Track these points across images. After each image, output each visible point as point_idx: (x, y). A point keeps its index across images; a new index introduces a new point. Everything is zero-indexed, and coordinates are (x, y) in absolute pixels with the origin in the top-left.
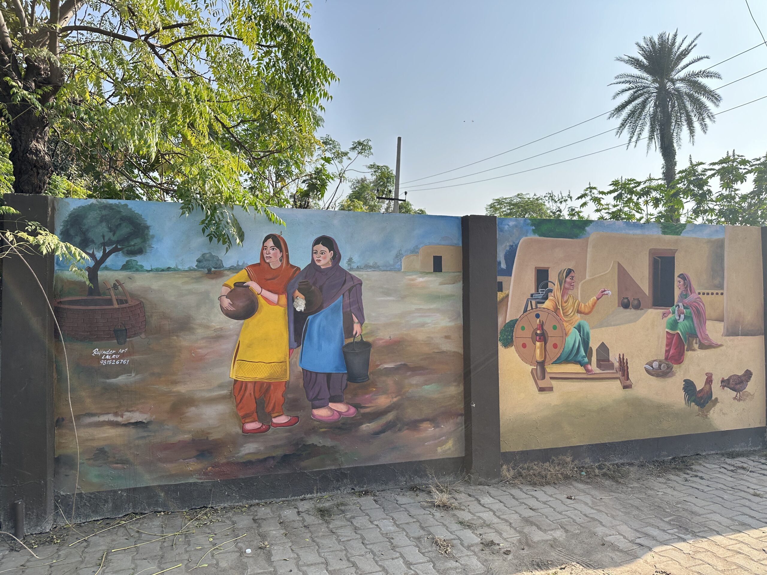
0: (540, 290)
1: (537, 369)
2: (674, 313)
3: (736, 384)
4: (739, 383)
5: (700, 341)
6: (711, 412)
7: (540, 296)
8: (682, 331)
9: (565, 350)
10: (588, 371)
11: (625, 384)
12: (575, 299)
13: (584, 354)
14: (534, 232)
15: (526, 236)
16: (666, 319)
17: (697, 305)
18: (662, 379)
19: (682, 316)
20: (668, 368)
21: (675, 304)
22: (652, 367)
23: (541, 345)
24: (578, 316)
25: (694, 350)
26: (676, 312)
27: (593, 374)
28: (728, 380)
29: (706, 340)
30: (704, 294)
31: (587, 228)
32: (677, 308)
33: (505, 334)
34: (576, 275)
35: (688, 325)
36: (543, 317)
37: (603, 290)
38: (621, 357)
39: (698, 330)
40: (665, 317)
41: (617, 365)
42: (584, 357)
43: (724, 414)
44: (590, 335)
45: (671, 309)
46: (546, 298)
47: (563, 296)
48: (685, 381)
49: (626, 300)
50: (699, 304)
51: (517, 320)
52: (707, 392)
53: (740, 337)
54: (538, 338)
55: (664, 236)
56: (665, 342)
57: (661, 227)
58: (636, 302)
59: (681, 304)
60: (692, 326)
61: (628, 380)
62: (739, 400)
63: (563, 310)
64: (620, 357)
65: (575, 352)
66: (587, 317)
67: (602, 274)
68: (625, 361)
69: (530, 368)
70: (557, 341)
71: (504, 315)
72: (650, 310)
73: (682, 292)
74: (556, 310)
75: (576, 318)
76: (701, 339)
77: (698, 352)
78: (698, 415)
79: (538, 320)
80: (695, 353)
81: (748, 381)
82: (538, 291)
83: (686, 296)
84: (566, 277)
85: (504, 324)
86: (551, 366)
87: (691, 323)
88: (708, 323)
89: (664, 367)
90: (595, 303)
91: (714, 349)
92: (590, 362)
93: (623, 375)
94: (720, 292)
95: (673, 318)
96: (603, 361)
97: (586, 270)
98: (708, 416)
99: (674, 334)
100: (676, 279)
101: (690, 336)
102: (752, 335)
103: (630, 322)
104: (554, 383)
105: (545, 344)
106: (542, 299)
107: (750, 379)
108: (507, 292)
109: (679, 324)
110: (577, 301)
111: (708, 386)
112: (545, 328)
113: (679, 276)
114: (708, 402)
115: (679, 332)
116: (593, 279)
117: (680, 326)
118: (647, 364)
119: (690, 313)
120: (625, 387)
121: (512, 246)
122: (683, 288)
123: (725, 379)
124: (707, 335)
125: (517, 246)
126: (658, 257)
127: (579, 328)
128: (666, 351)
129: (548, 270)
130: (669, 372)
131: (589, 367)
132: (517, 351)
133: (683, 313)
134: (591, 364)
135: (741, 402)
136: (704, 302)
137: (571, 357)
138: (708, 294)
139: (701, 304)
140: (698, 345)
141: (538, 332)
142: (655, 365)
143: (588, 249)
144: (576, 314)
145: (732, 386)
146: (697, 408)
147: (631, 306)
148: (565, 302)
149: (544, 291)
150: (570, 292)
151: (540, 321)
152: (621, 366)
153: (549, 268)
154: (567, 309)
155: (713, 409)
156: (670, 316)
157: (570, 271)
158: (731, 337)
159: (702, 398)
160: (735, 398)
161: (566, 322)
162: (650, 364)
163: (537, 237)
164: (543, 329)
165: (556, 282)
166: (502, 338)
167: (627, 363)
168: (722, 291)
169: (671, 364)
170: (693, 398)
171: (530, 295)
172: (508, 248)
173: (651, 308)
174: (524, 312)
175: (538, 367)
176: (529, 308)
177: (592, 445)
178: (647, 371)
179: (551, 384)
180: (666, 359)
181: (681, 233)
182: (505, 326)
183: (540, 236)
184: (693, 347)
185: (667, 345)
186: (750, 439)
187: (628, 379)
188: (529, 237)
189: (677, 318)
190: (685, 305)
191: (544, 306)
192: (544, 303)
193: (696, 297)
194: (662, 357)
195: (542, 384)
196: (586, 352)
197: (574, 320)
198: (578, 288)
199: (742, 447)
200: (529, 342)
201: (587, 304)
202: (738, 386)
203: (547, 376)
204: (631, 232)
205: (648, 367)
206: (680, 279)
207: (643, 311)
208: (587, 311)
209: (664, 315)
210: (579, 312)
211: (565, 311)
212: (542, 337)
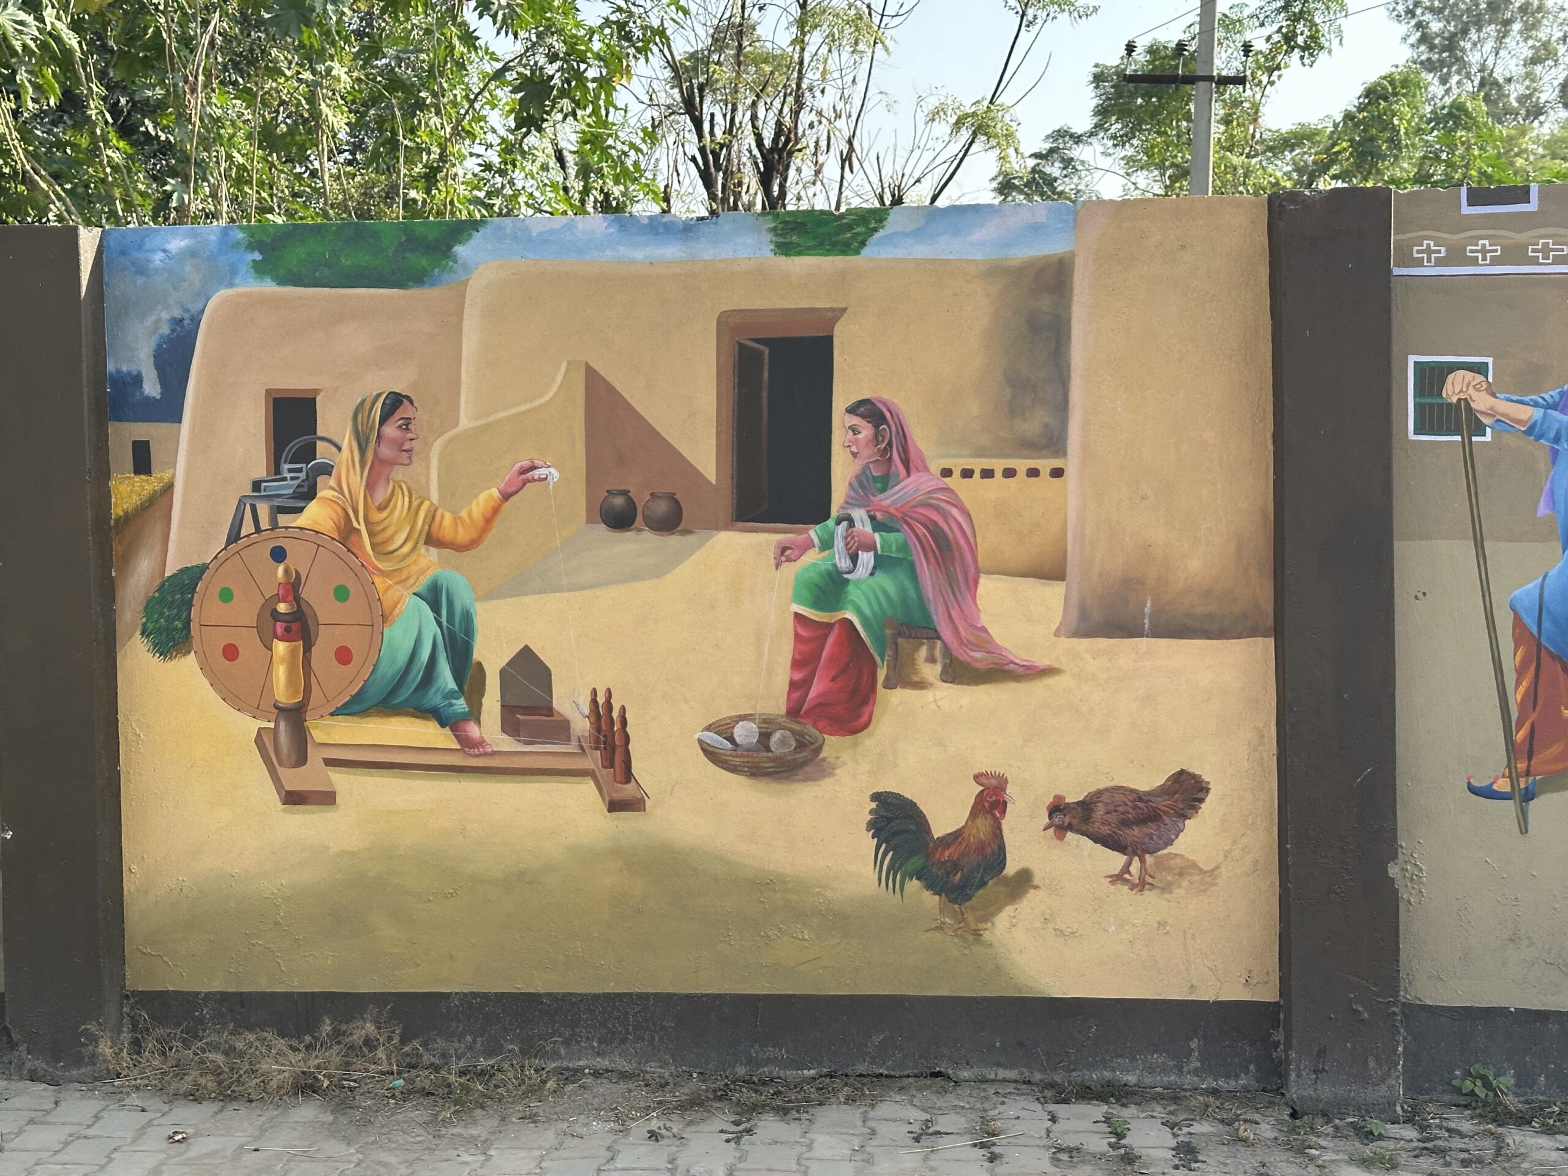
0: (287, 466)
1: (276, 730)
2: (827, 544)
3: (1126, 823)
4: (1142, 821)
5: (947, 651)
6: (1002, 920)
7: (288, 487)
8: (867, 611)
9: (383, 668)
10: (467, 743)
11: (617, 796)
12: (417, 496)
13: (452, 685)
14: (260, 270)
15: (231, 285)
16: (791, 571)
17: (935, 516)
18: (777, 786)
19: (866, 558)
20: (801, 746)
21: (835, 512)
22: (731, 740)
23: (293, 652)
24: (430, 555)
25: (921, 685)
26: (839, 543)
27: (486, 754)
28: (1086, 806)
29: (979, 647)
30: (967, 474)
31: (460, 250)
32: (841, 529)
33: (162, 614)
34: (421, 415)
35: (892, 589)
36: (299, 558)
37: (526, 463)
38: (601, 700)
39: (941, 608)
40: (789, 560)
41: (581, 725)
42: (451, 695)
43: (1059, 932)
44: (479, 622)
45: (814, 533)
46: (308, 493)
47: (370, 487)
48: (876, 797)
49: (619, 501)
50: (945, 515)
51: (203, 568)
52: (981, 848)
53: (1143, 643)
54: (280, 627)
55: (782, 260)
56: (786, 650)
57: (774, 229)
58: (662, 508)
59: (859, 515)
60: (912, 593)
61: (628, 781)
62: (1142, 885)
63: (371, 535)
64: (594, 701)
65: (416, 675)
66: (466, 557)
67: (523, 408)
68: (615, 714)
69: (252, 726)
70: (351, 638)
71: (158, 549)
72: (724, 538)
73: (866, 468)
74: (347, 533)
75: (423, 562)
76: (954, 645)
77: (938, 694)
78: (940, 928)
79: (281, 569)
80: (928, 695)
81: (1185, 817)
82: (278, 471)
83: (885, 482)
84: (382, 423)
85: (158, 582)
86: (329, 721)
87: (908, 585)
88: (986, 585)
89: (783, 742)
90: (496, 511)
91: (1013, 685)
92: (475, 714)
93: (609, 763)
94: (1044, 465)
95: (825, 566)
96: (527, 710)
97: (458, 395)
98: (987, 936)
99: (829, 626)
100: (840, 419)
101: (900, 634)
102: (1208, 635)
103: (637, 576)
104: (339, 779)
105: (307, 649)
106: (296, 496)
107: (1196, 809)
108: (167, 475)
109: (851, 588)
110: (426, 504)
111: (983, 825)
112: (305, 593)
113: (852, 410)
114: (983, 884)
115: (850, 615)
116: (488, 427)
117: (854, 593)
118: (708, 728)
119: (904, 547)
120: (614, 806)
121: (181, 320)
122: (868, 454)
123: (1071, 799)
124: (984, 629)
125: (196, 321)
126: (757, 341)
127: (434, 596)
128: (793, 685)
129: (314, 400)
130: (805, 763)
131: (473, 730)
132: (206, 668)
133: (871, 547)
134: (478, 721)
135: (1149, 896)
136: (968, 505)
137: (405, 693)
138: (988, 474)
139: (955, 512)
140: (938, 668)
141: (282, 608)
142: (745, 733)
143: (466, 324)
144: (423, 549)
145: (1106, 830)
146: (931, 900)
147: (639, 521)
148: (381, 508)
149: (300, 470)
150: (398, 473)
151: (287, 571)
152: (599, 730)
153: (316, 391)
154: (389, 532)
155: (1009, 910)
156: (812, 557)
157: (395, 402)
158: (1103, 643)
159: (956, 866)
160: (1118, 878)
161: (387, 574)
162: (724, 729)
163: (269, 287)
164: (297, 599)
165: (347, 441)
166: (150, 626)
167: (624, 722)
168: (1056, 463)
169: (815, 732)
170: (916, 862)
171: (250, 487)
172: (166, 330)
173: (726, 528)
174: (229, 542)
175: (282, 725)
176: (248, 527)
177: (485, 996)
178: (709, 752)
179: (330, 783)
180: (794, 711)
181: (863, 244)
182: (162, 586)
183: (282, 281)
184: (916, 672)
185: (796, 664)
186: (1194, 1044)
187: (628, 776)
188: (240, 290)
189: (844, 564)
190: (879, 515)
191: (302, 520)
192: (300, 510)
193: (933, 485)
194: (776, 703)
195: (296, 779)
196: (458, 677)
197: (414, 568)
198: (427, 460)
199: (1152, 1071)
200: (248, 643)
201: (464, 514)
202: (1136, 831)
203: (315, 757)
204: (639, 254)
205: (712, 738)
206: (855, 420)
207: (690, 538)
208: (462, 536)
209: (784, 554)
210: (432, 540)
211: (379, 539)
212: (295, 627)
